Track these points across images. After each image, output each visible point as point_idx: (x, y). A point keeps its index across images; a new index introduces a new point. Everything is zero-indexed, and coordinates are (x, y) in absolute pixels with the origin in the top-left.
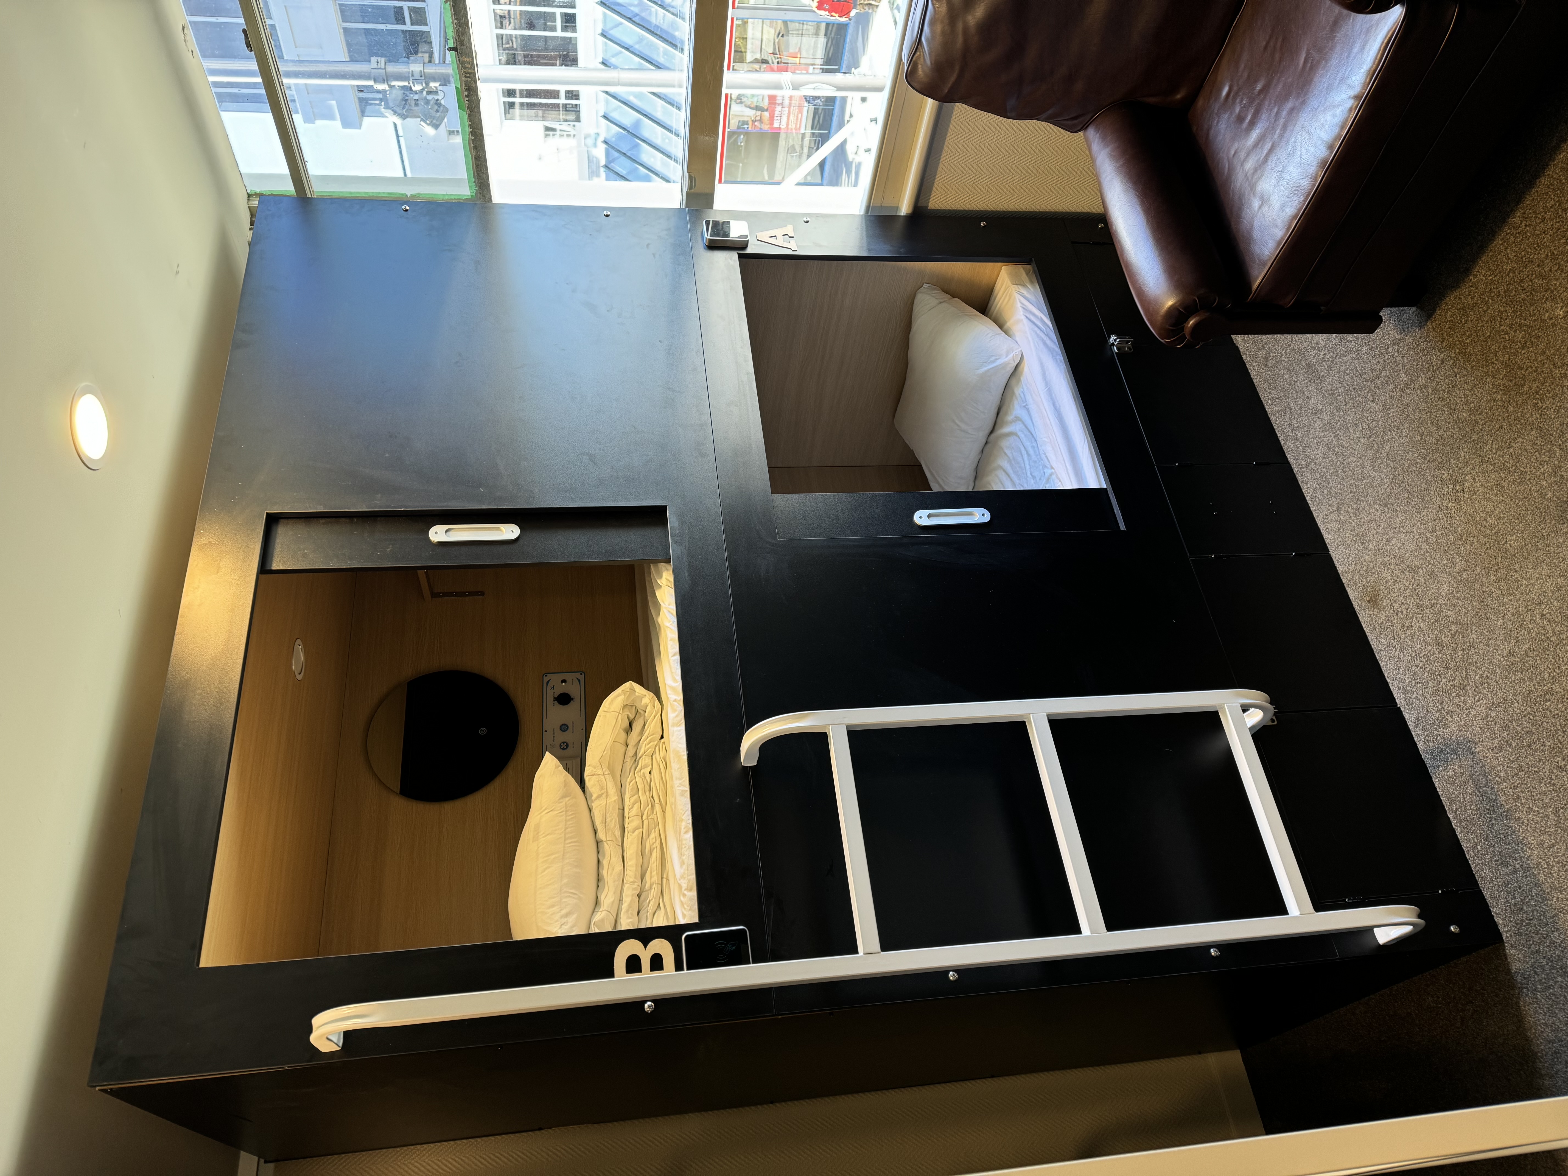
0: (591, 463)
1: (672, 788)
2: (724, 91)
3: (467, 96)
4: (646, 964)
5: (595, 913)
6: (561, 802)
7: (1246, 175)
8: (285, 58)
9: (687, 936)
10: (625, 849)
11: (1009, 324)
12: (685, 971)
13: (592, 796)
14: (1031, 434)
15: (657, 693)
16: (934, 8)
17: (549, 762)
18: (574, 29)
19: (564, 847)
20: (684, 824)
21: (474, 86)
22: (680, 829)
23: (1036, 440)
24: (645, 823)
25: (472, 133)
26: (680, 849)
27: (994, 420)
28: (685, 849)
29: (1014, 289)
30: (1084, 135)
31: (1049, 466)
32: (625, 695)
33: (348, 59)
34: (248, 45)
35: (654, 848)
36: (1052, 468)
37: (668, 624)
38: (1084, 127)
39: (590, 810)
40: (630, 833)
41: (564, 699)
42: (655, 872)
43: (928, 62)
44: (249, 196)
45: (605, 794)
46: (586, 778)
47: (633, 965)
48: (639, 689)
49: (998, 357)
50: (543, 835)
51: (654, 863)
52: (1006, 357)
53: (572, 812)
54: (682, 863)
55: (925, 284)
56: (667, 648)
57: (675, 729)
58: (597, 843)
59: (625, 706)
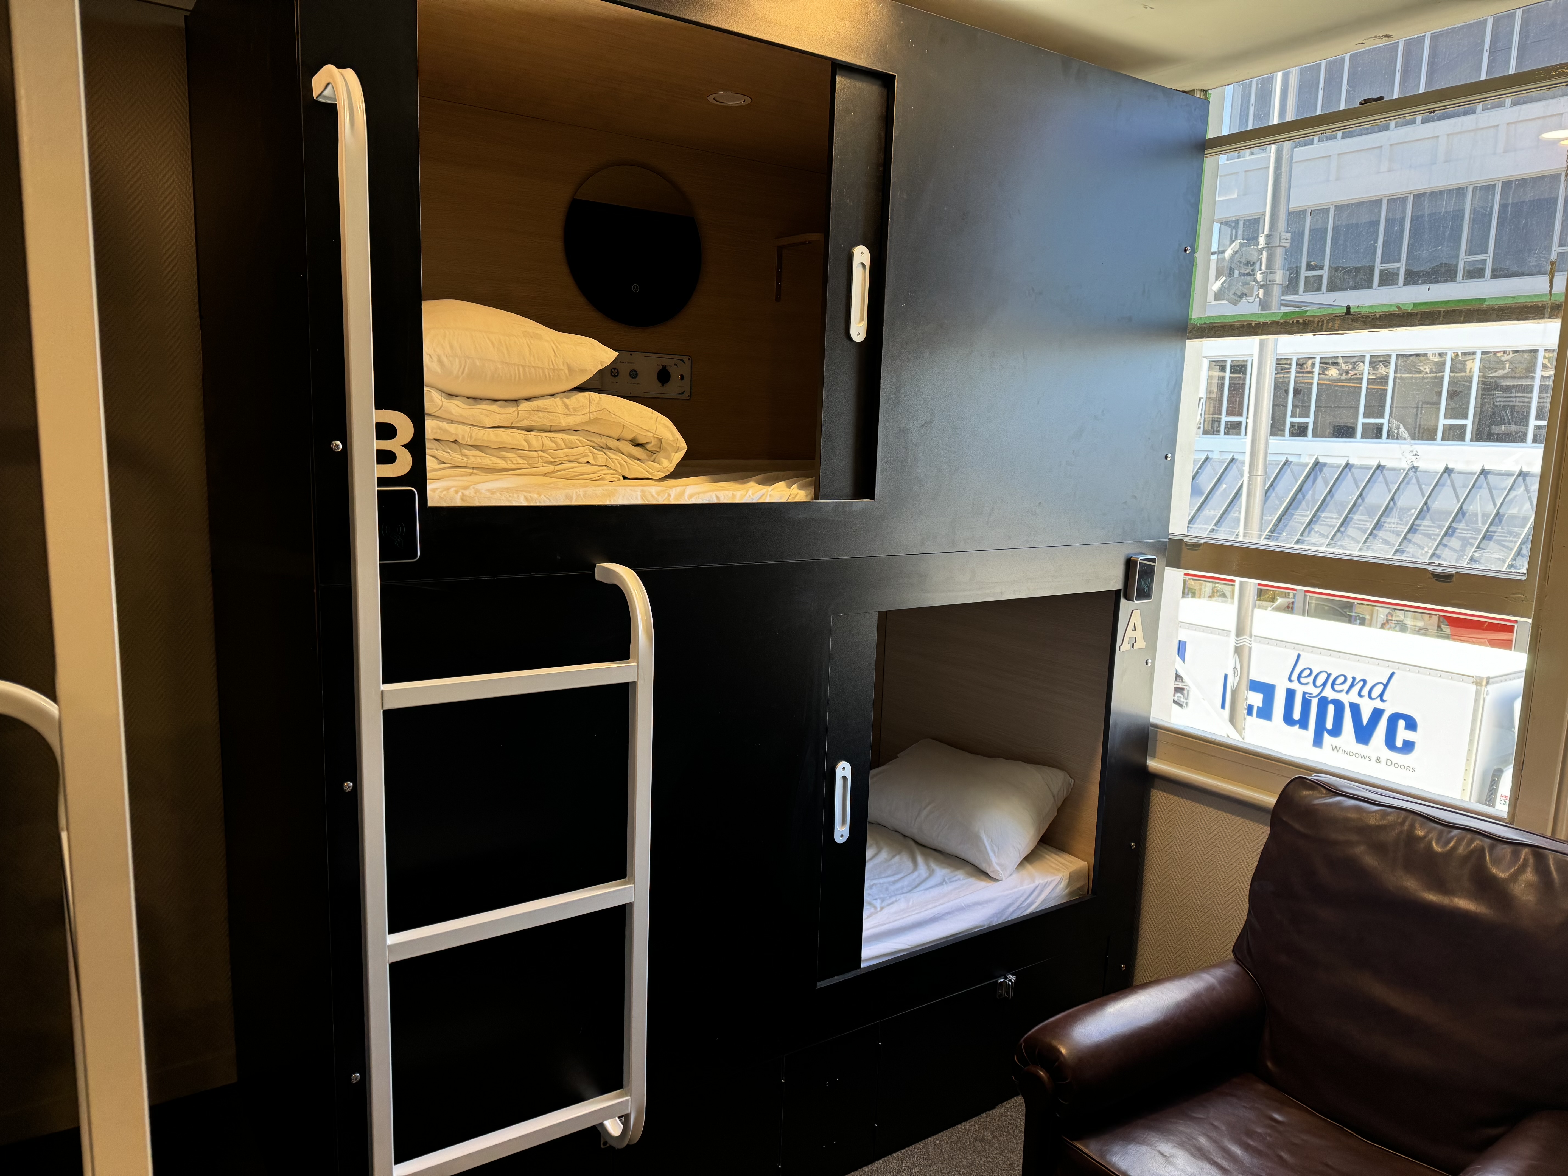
0: (923, 423)
1: (573, 486)
2: (1238, 580)
3: (1298, 321)
4: (386, 445)
5: (440, 392)
6: (563, 365)
7: (1194, 1138)
8: (1295, 149)
9: (414, 493)
10: (508, 430)
11: (1029, 867)
12: (377, 489)
13: (567, 398)
14: (916, 887)
15: (673, 475)
16: (1373, 812)
17: (606, 356)
18: (1292, 434)
19: (515, 364)
20: (536, 496)
21: (1308, 330)
22: (529, 492)
23: (910, 891)
24: (535, 454)
25: (1258, 324)
26: (507, 490)
27: (929, 846)
28: (508, 496)
29: (1066, 874)
30: (1230, 960)
31: (883, 905)
32: (672, 441)
33: (1291, 210)
34: (1366, 101)
35: (506, 462)
36: (882, 908)
37: (750, 492)
38: (1238, 960)
39: (552, 395)
40: (524, 436)
41: (664, 376)
42: (480, 461)
43: (1316, 802)
44: (1205, 92)
45: (568, 413)
46: (587, 394)
47: (386, 431)
48: (678, 456)
49: (997, 854)
50: (529, 343)
51: (491, 460)
52: (996, 863)
53: (552, 376)
54: (492, 492)
55: (1073, 781)
56: (723, 490)
57: (639, 494)
58: (516, 401)
59: (660, 440)
